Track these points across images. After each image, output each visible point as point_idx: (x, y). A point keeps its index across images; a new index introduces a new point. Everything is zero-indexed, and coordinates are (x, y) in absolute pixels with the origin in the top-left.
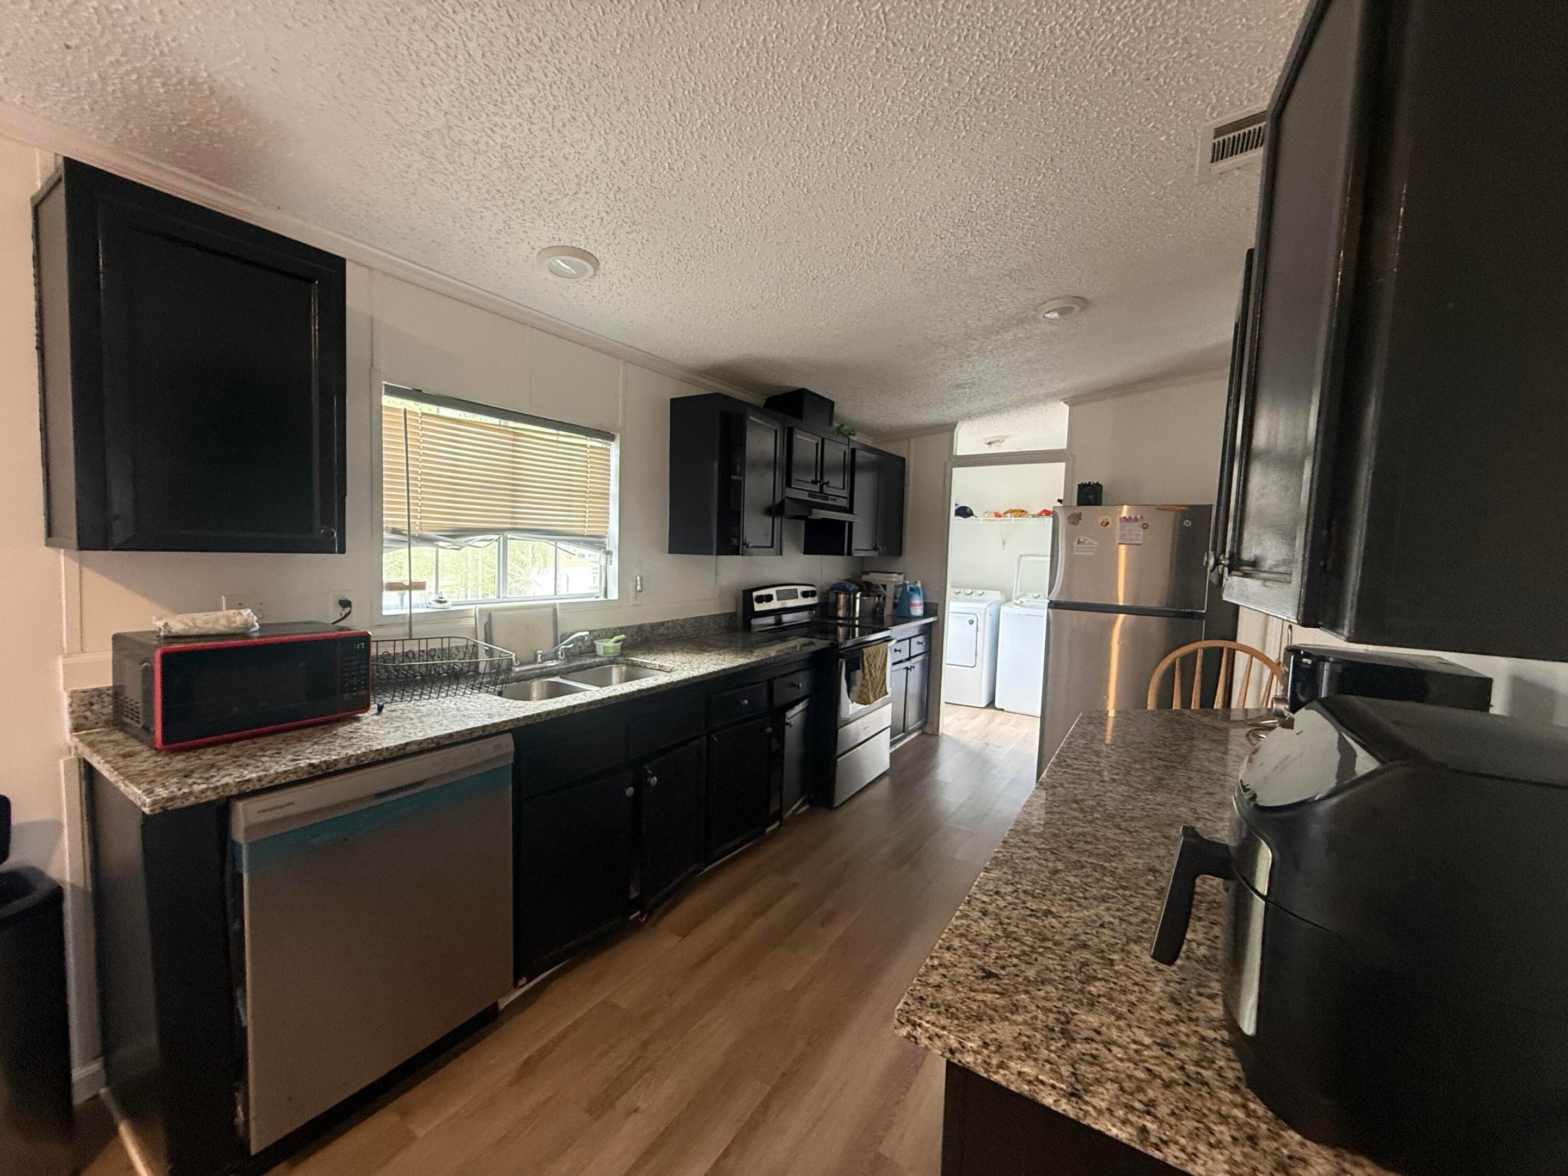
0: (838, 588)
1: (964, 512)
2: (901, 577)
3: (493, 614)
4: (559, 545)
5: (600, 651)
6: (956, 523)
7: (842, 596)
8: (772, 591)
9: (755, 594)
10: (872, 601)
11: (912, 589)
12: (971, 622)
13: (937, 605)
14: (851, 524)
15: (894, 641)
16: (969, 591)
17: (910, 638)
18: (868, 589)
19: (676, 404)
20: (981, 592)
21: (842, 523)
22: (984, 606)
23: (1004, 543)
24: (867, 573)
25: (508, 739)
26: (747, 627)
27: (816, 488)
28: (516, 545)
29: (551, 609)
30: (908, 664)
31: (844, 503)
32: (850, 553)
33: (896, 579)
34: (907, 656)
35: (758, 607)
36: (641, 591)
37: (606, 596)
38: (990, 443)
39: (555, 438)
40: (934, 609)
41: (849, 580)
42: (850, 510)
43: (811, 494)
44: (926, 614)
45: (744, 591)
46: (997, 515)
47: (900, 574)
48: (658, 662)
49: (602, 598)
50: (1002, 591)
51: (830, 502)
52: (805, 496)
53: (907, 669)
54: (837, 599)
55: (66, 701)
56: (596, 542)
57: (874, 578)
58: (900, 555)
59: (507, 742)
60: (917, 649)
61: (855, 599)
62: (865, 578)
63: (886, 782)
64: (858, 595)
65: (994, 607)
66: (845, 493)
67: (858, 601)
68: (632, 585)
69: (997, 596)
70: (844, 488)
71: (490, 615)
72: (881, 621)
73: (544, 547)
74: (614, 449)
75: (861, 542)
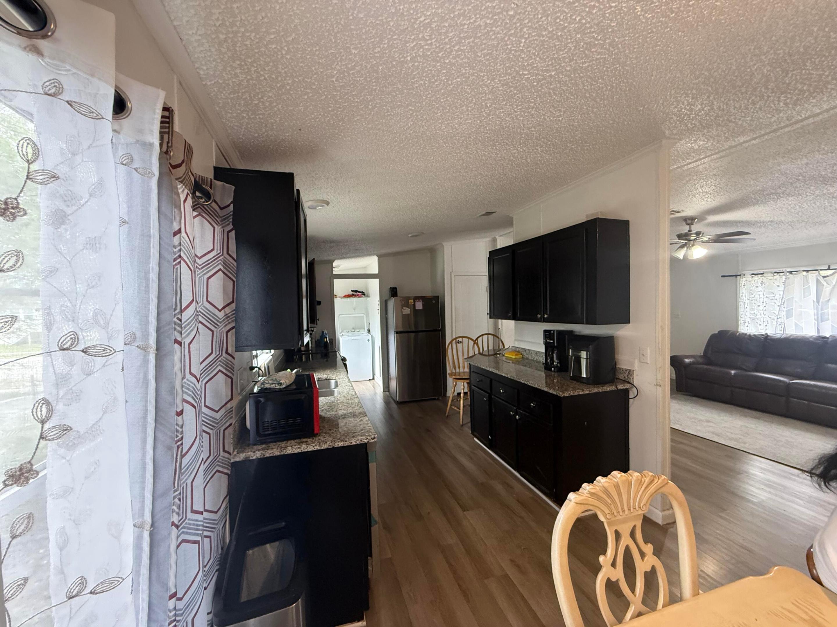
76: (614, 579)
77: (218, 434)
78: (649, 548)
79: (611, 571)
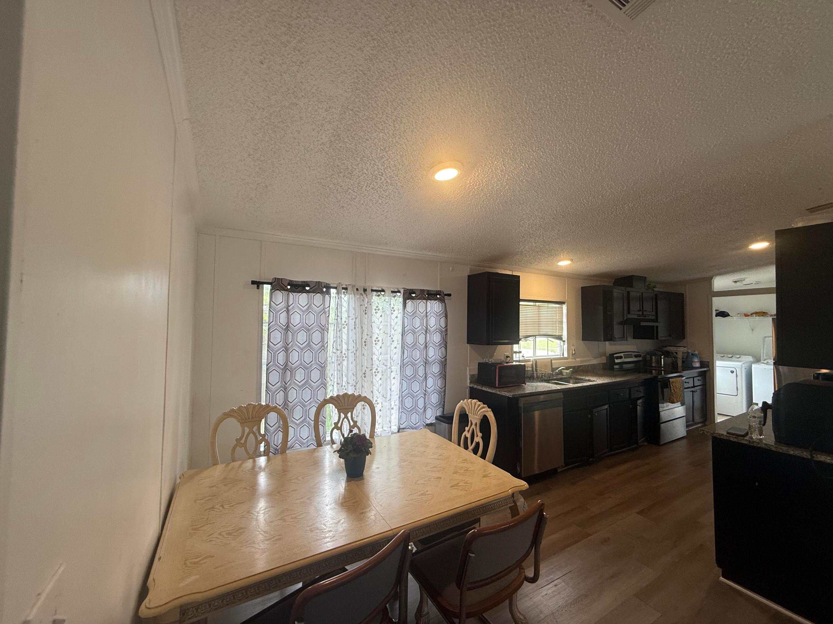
0: (651, 354)
1: (723, 314)
2: (686, 349)
3: (538, 360)
4: (549, 339)
6: (717, 321)
7: (654, 357)
8: (622, 355)
9: (615, 355)
10: (670, 360)
11: (692, 354)
12: (732, 372)
13: (708, 362)
14: (657, 327)
15: (684, 378)
16: (730, 356)
17: (693, 378)
18: (667, 354)
19: (583, 289)
20: (738, 356)
21: (652, 326)
22: (740, 364)
23: (753, 330)
24: (666, 347)
25: (561, 394)
26: (612, 369)
27: (641, 313)
28: (538, 339)
29: (550, 360)
30: (693, 389)
31: (654, 318)
32: (657, 338)
33: (682, 349)
34: (692, 385)
35: (617, 361)
36: (575, 354)
37: (563, 355)
38: (735, 282)
39: (547, 306)
40: (707, 364)
41: (656, 350)
42: (656, 320)
43: (639, 315)
44: (701, 367)
45: (610, 354)
46: (746, 315)
47: (685, 347)
48: (587, 378)
49: (562, 356)
50: (753, 356)
51: (647, 318)
52: (636, 317)
53: (693, 391)
54: (651, 359)
55: (468, 377)
56: (560, 338)
57: (669, 349)
58: (684, 338)
59: (561, 395)
60: (698, 383)
62: (665, 349)
63: (685, 441)
64: (662, 357)
65: (747, 365)
66: (654, 313)
67: (662, 360)
68: (571, 351)
69: (750, 359)
70: (653, 311)
71: (536, 361)
72: (677, 369)
73: (544, 339)
74: (565, 307)
75: (662, 334)
76: (467, 436)
77: (443, 366)
78: (480, 435)
79: (467, 434)
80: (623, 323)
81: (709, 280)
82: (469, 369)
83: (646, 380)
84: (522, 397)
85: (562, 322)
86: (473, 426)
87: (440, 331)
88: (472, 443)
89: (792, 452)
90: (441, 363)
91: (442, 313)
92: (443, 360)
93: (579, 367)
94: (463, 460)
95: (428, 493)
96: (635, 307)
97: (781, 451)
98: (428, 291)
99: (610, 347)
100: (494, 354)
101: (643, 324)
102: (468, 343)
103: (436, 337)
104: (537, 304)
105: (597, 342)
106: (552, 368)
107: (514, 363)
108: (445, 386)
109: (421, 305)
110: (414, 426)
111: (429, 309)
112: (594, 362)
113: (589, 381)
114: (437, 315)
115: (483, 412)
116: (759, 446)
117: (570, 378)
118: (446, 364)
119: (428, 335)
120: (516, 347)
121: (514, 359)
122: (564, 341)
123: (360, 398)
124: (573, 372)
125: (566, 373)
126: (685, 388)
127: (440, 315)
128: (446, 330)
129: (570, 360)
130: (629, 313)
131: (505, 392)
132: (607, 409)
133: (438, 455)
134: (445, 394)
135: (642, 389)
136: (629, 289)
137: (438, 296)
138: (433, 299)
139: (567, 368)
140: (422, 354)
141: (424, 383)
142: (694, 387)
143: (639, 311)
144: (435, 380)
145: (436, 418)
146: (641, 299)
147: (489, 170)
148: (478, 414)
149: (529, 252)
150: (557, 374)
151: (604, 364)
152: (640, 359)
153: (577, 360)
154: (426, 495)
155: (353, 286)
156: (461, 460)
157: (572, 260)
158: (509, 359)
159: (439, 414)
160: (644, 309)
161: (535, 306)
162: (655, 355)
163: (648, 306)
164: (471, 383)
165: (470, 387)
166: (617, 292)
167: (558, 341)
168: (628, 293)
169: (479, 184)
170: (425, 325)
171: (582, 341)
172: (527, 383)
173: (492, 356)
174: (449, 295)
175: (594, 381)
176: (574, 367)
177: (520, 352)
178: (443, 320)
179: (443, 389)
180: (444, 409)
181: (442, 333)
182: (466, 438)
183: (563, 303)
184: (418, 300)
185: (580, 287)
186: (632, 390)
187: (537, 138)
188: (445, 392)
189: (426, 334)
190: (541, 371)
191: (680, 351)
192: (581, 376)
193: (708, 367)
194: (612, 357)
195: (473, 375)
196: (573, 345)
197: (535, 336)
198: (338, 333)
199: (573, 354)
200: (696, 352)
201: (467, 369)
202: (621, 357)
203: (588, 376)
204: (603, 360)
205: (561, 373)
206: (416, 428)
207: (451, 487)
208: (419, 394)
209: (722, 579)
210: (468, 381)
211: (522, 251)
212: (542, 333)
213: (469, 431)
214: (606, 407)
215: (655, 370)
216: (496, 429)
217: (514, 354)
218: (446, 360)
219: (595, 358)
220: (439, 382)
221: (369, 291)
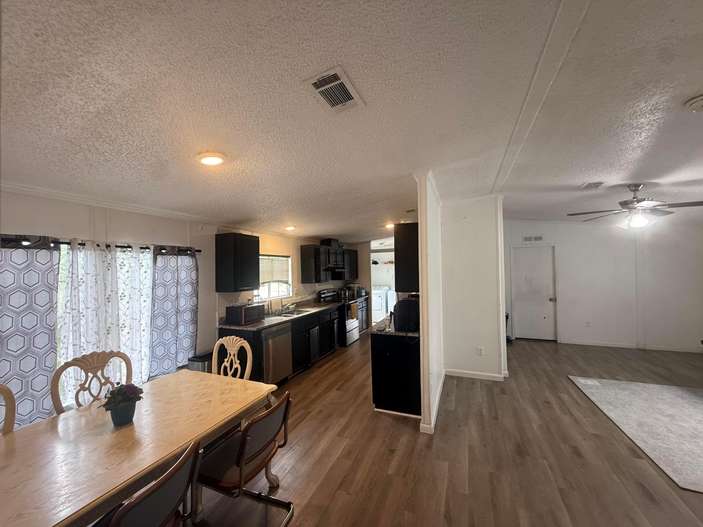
0: (341, 289)
1: (375, 263)
2: (358, 285)
3: (272, 301)
4: (279, 283)
5: (291, 308)
6: (373, 266)
7: (342, 291)
8: (325, 291)
9: (321, 292)
10: (351, 292)
11: (362, 288)
12: (380, 297)
13: (369, 292)
14: (344, 272)
15: (358, 303)
16: (379, 287)
17: (362, 302)
18: (349, 289)
19: (302, 247)
20: (382, 287)
21: (342, 272)
22: (383, 291)
23: (388, 272)
24: (348, 284)
25: (290, 323)
26: (320, 301)
27: (335, 263)
28: (272, 284)
29: (280, 299)
30: (362, 309)
31: (342, 266)
32: (344, 279)
33: (357, 285)
34: (362, 307)
35: (323, 296)
36: (297, 293)
37: (289, 295)
38: (381, 244)
39: (277, 259)
40: (368, 294)
41: (344, 287)
42: (343, 268)
43: (334, 265)
44: (366, 295)
45: (318, 292)
46: (385, 263)
47: (358, 284)
48: (305, 310)
50: (388, 287)
51: (339, 266)
52: (333, 266)
53: (362, 310)
54: (341, 292)
55: (217, 320)
56: (287, 282)
57: (350, 285)
58: (357, 278)
60: (364, 305)
61: (346, 292)
62: (348, 286)
63: (358, 341)
65: (386, 292)
67: (347, 293)
68: (294, 292)
69: (387, 288)
70: (342, 262)
71: (271, 301)
72: (354, 298)
73: (276, 284)
74: (290, 259)
75: (347, 276)
76: (226, 366)
77: (194, 313)
78: (238, 362)
79: (226, 363)
80: (326, 270)
81: (369, 242)
82: (218, 313)
83: (339, 307)
84: (264, 329)
85: (288, 271)
86: (232, 357)
87: (191, 283)
88: (231, 370)
89: (400, 335)
90: (192, 311)
91: (193, 267)
92: (194, 308)
93: (299, 302)
94: (226, 384)
95: (203, 414)
96: (332, 258)
97: (396, 335)
98: (179, 247)
99: (318, 287)
100: (238, 299)
101: (337, 270)
102: (216, 291)
103: (187, 288)
104: (271, 258)
105: (310, 284)
106: (282, 305)
107: (255, 305)
108: (197, 331)
109: (172, 261)
110: (167, 371)
111: (179, 264)
112: (309, 298)
113: (307, 311)
114: (187, 269)
115: (240, 344)
116: (389, 334)
117: (294, 311)
118: (197, 311)
119: (179, 287)
120: (255, 292)
121: (255, 301)
122: (290, 285)
123: (112, 354)
124: (296, 307)
125: (292, 307)
126: (359, 309)
127: (191, 269)
128: (197, 282)
129: (294, 298)
130: (329, 263)
131: (250, 327)
132: (318, 329)
133: (203, 386)
134: (197, 338)
135: (337, 313)
136: (329, 247)
137: (188, 252)
138: (184, 254)
139: (292, 305)
140: (174, 306)
141: (176, 331)
142: (363, 308)
143: (335, 262)
144: (187, 326)
145: (189, 360)
146: (336, 254)
147: (245, 163)
148: (236, 346)
149: (266, 219)
150: (286, 309)
151: (315, 299)
152: (335, 293)
153: (299, 297)
154: (202, 415)
155: (93, 242)
156: (224, 384)
157: (295, 227)
158: (250, 301)
159: (191, 355)
160: (337, 261)
161: (269, 259)
162: (343, 290)
163: (339, 258)
164: (219, 324)
165: (219, 328)
166: (323, 249)
167: (285, 285)
168: (329, 250)
169: (236, 171)
170: (176, 278)
171: (301, 284)
172: (266, 319)
173: (237, 301)
174: (200, 251)
175: (310, 311)
176: (296, 303)
177: (259, 296)
178: (194, 274)
179: (195, 333)
180: (196, 350)
181: (193, 284)
182: (225, 368)
183: (289, 257)
184: (169, 256)
185: (300, 245)
186: (332, 314)
187: (282, 152)
188: (197, 336)
189: (177, 286)
190: (275, 307)
191: (356, 286)
192: (301, 308)
193: (369, 295)
194: (319, 293)
195: (222, 318)
196: (296, 287)
197: (270, 282)
198: (73, 291)
199: (295, 294)
200: (363, 287)
201: (216, 313)
202: (325, 293)
203: (306, 308)
204: (314, 296)
205: (288, 308)
206: (168, 373)
207: (222, 404)
208: (171, 341)
209: (375, 409)
210: (217, 323)
211: (261, 218)
212: (275, 280)
213: (228, 362)
214: (317, 327)
215: (343, 299)
216: (251, 355)
217: (255, 297)
218: (197, 307)
219: (309, 295)
220: (191, 328)
221: (113, 246)
